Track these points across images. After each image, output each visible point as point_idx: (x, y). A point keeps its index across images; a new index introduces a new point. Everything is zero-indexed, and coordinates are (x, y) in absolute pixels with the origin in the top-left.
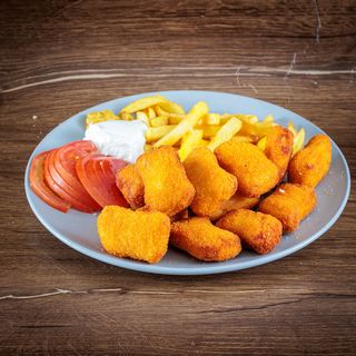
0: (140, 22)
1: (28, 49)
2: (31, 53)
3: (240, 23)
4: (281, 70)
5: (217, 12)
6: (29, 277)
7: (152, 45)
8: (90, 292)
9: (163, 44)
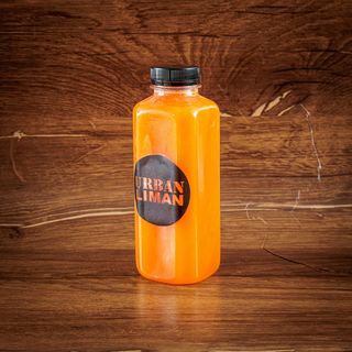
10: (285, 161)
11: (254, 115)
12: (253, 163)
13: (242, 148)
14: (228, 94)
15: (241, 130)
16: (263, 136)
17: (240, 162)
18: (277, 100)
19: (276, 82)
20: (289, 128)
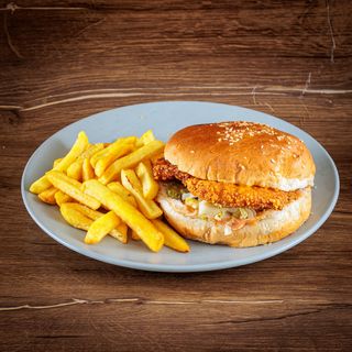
0: (158, 43)
1: (48, 70)
2: (52, 73)
3: (256, 43)
4: (296, 89)
5: (234, 33)
6: (46, 287)
7: (170, 65)
8: (107, 302)
9: (181, 63)
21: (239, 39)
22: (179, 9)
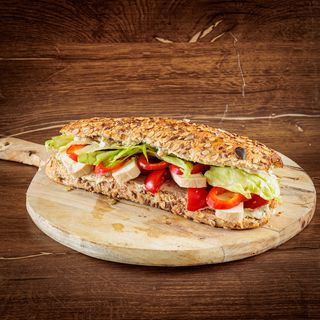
0: (109, 84)
1: (25, 106)
3: (185, 84)
4: (217, 117)
5: (168, 76)
7: (120, 101)
8: (68, 253)
9: (128, 100)
10: (216, 80)
11: (192, 41)
12: (190, 82)
13: (182, 69)
14: (170, 24)
15: (180, 54)
16: (198, 59)
17: (180, 81)
18: (210, 29)
19: (209, 13)
20: (220, 52)
21: (172, 81)
22: (125, 58)
